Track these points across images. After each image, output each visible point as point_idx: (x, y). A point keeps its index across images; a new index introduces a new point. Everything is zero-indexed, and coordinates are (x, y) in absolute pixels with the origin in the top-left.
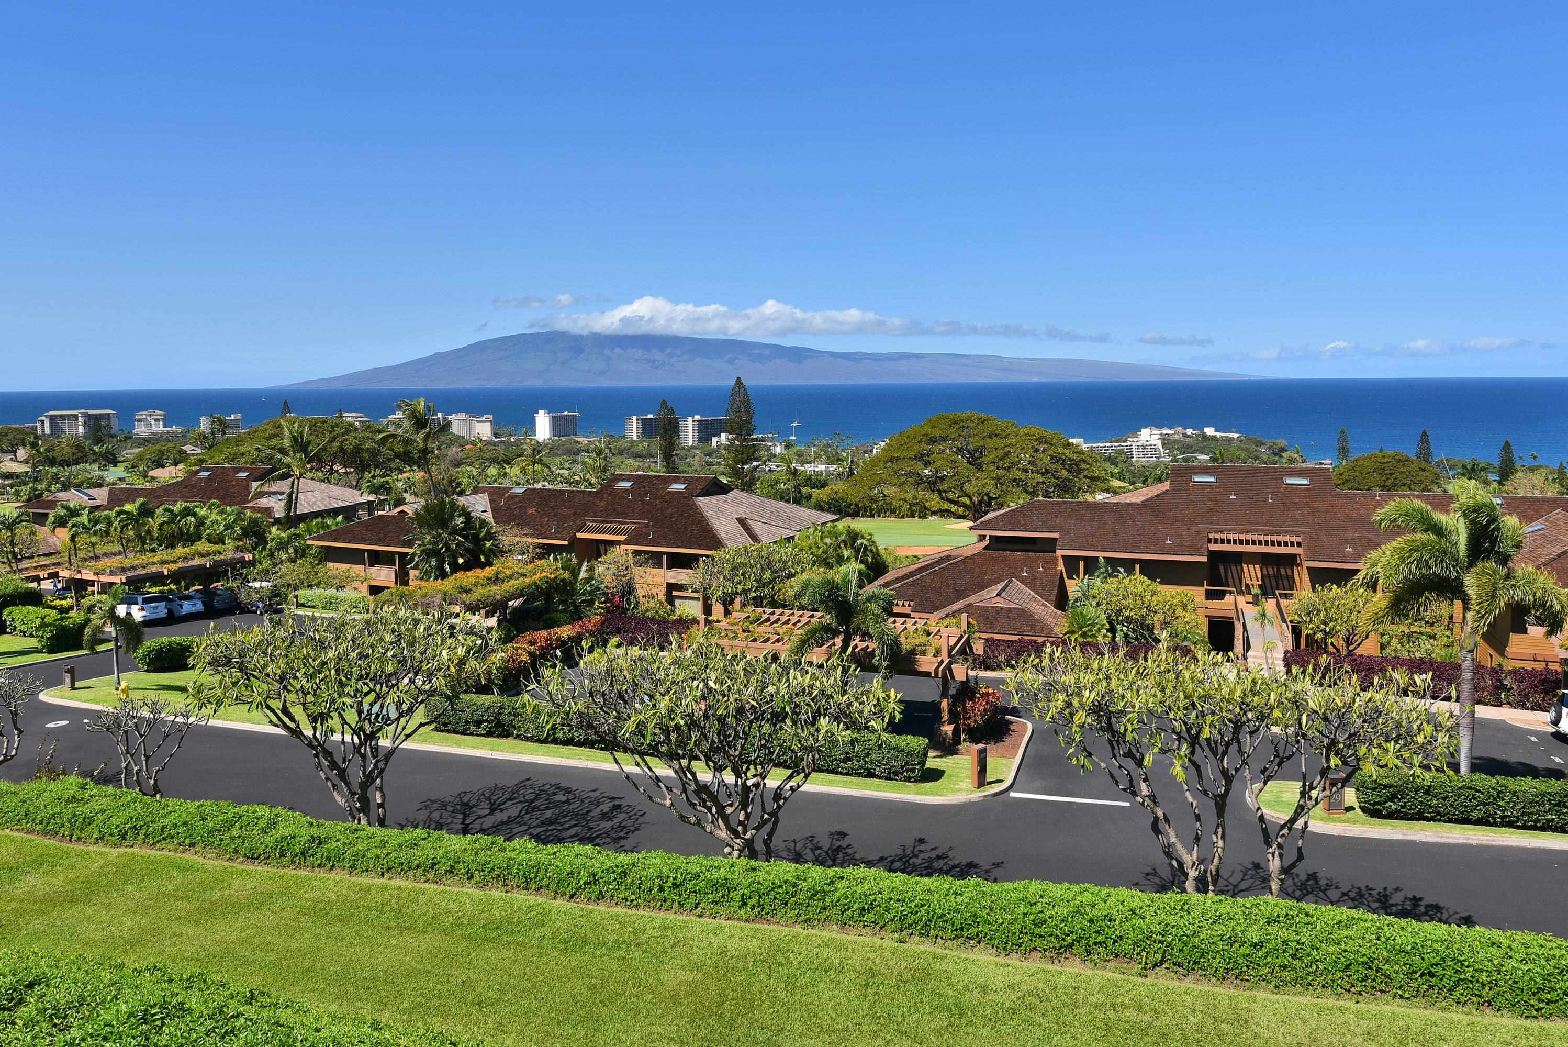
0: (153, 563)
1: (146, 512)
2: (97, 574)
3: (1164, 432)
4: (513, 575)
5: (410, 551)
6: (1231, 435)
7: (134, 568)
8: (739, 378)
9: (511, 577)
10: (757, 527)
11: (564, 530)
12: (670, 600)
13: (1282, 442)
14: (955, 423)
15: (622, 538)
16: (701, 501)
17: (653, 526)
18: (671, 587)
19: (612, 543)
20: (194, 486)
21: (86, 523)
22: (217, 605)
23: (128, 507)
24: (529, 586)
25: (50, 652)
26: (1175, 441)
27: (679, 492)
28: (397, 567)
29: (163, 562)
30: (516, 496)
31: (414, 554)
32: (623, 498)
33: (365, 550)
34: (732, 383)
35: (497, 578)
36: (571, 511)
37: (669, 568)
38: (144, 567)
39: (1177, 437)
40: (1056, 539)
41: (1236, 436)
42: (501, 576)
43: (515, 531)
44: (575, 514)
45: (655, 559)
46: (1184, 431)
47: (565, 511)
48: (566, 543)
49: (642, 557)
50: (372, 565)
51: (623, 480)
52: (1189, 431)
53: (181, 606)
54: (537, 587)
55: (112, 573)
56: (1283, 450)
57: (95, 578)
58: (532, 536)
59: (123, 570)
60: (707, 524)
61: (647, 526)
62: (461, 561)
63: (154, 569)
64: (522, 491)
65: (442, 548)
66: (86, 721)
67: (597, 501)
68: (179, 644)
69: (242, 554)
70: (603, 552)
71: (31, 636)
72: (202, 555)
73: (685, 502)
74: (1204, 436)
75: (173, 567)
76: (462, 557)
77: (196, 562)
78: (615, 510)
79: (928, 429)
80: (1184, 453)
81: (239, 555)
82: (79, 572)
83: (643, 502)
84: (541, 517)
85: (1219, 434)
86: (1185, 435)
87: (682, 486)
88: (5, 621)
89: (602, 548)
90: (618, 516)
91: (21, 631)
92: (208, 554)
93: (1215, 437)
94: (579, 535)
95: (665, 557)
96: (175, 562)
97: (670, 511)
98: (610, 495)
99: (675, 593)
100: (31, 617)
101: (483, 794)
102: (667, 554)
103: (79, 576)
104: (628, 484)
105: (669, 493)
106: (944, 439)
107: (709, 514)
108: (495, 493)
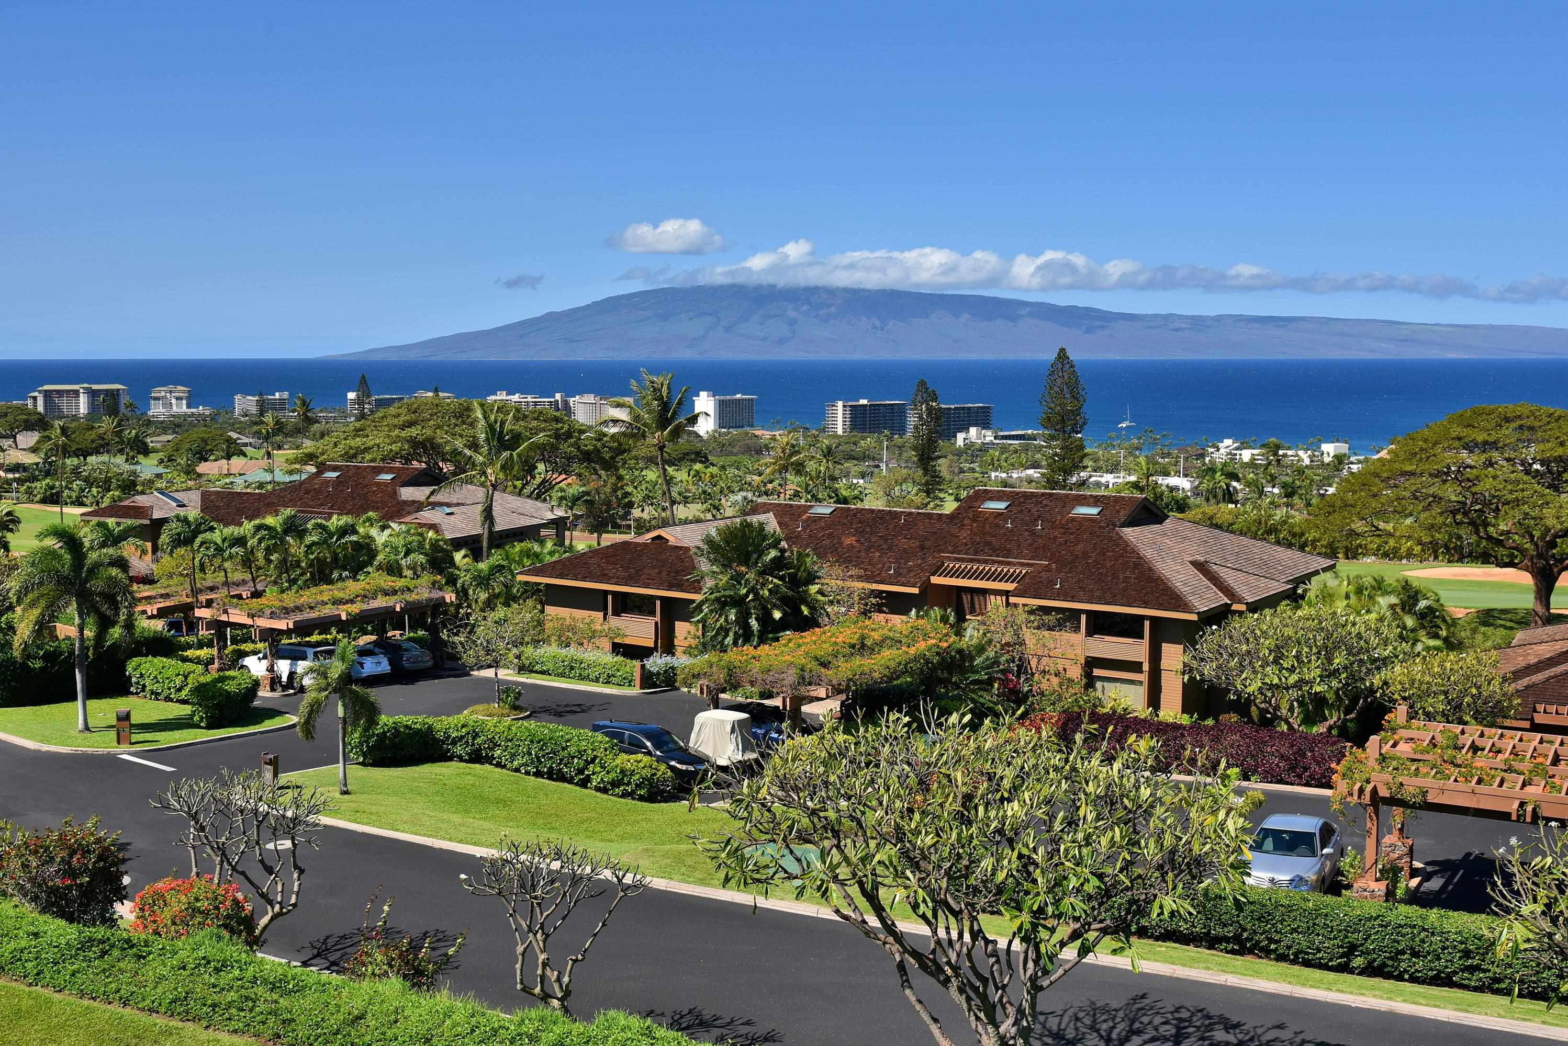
0: (324, 603)
1: (293, 528)
2: (252, 616)
4: (883, 641)
5: (698, 597)
7: (299, 609)
8: (1062, 350)
9: (881, 644)
10: (1230, 578)
11: (910, 570)
12: (1090, 682)
14: (1507, 420)
15: (1010, 586)
16: (1131, 534)
17: (1059, 571)
18: (1092, 663)
19: (984, 592)
20: (318, 492)
21: (219, 541)
23: (270, 520)
24: (915, 659)
25: (209, 727)
27: (1089, 519)
28: (658, 618)
29: (337, 602)
30: (820, 518)
31: (702, 603)
32: (997, 526)
33: (606, 593)
34: (1052, 356)
35: (863, 646)
36: (914, 544)
37: (1089, 634)
38: (311, 608)
42: (869, 642)
43: (838, 571)
44: (922, 548)
45: (1069, 619)
47: (903, 543)
48: (916, 591)
49: (1051, 619)
50: (616, 613)
51: (991, 499)
53: (362, 665)
54: (927, 661)
55: (273, 616)
57: (249, 621)
58: (860, 578)
59: (287, 611)
60: (1150, 569)
61: (1047, 569)
62: (777, 615)
63: (328, 611)
64: (829, 511)
65: (747, 595)
66: (463, 876)
67: (954, 530)
68: (407, 727)
69: (441, 594)
70: (967, 606)
71: (168, 699)
72: (386, 593)
73: (1101, 536)
75: (355, 608)
76: (778, 608)
77: (380, 602)
78: (988, 544)
79: (1456, 431)
81: (436, 594)
82: (226, 612)
83: (1033, 533)
84: (868, 550)
87: (1094, 511)
88: (130, 677)
89: (966, 599)
90: (995, 551)
91: (152, 692)
92: (395, 592)
94: (935, 580)
95: (1083, 618)
96: (352, 601)
97: (1080, 547)
98: (974, 521)
99: (1097, 672)
100: (170, 672)
101: (1077, 1019)
102: (1088, 612)
103: (224, 618)
104: (1002, 505)
105: (1073, 519)
106: (1487, 446)
107: (1148, 553)
108: (786, 514)
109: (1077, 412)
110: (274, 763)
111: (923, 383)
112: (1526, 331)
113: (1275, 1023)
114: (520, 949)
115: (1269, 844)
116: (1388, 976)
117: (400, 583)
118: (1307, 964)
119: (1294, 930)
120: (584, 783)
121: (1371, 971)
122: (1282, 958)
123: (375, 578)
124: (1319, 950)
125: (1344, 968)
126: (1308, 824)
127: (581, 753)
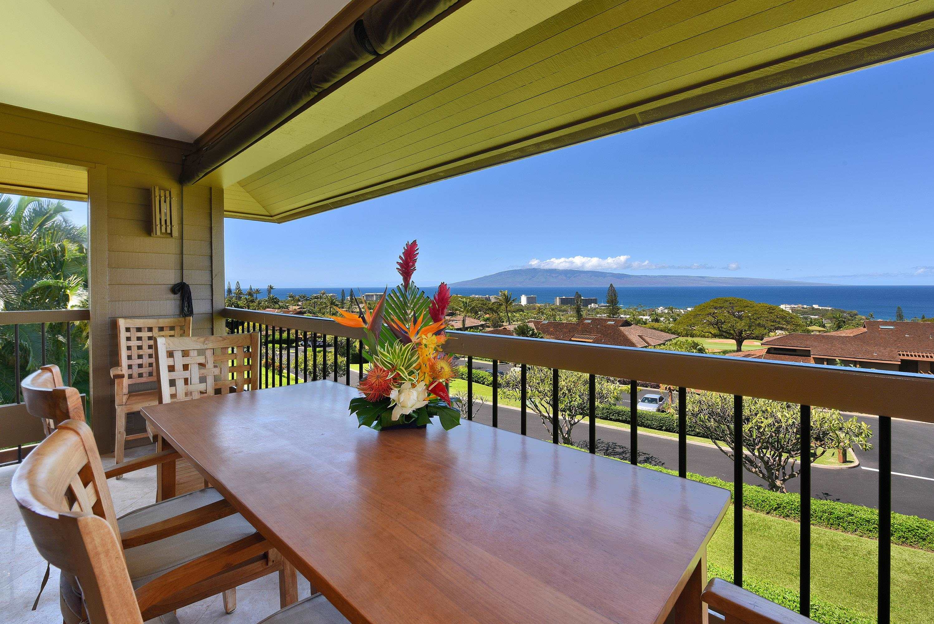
3: (793, 306)
6: (827, 308)
8: (612, 284)
10: (648, 339)
11: (566, 336)
13: (855, 312)
14: (726, 301)
15: (591, 341)
16: (622, 328)
17: (603, 337)
26: (798, 310)
27: (612, 325)
30: (543, 324)
32: (588, 326)
34: (609, 286)
36: (567, 330)
39: (799, 309)
40: (810, 350)
41: (830, 308)
43: (548, 337)
44: (569, 331)
46: (802, 306)
47: (565, 330)
51: (587, 320)
52: (805, 306)
56: (856, 315)
58: (554, 339)
60: (627, 337)
61: (601, 337)
64: (547, 322)
67: (577, 327)
73: (614, 328)
74: (813, 308)
78: (586, 330)
79: (713, 304)
80: (803, 315)
83: (597, 328)
84: (556, 332)
85: (820, 308)
86: (803, 308)
87: (613, 323)
90: (587, 332)
93: (819, 309)
94: (573, 339)
97: (609, 331)
98: (581, 325)
104: (590, 321)
105: (607, 325)
106: (721, 308)
107: (626, 333)
108: (536, 323)
109: (616, 300)
111: (577, 292)
115: (647, 401)
116: (671, 432)
118: (651, 428)
119: (647, 420)
120: (483, 384)
121: (667, 430)
122: (645, 427)
124: (654, 425)
125: (660, 430)
126: (657, 397)
127: (482, 377)
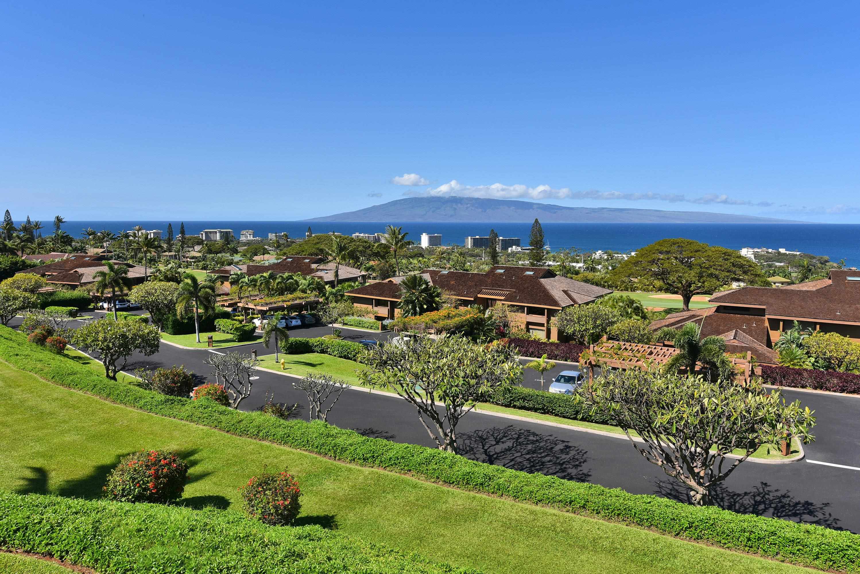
0: (279, 302)
1: (272, 277)
2: (255, 306)
3: (756, 250)
4: (456, 315)
5: (399, 300)
6: (795, 253)
7: (271, 303)
8: (536, 219)
9: (455, 316)
10: (575, 296)
11: (471, 293)
12: (528, 330)
13: (826, 258)
14: (674, 244)
15: (503, 298)
16: (543, 281)
17: (519, 293)
18: (528, 324)
19: (496, 300)
20: (285, 265)
21: (247, 281)
22: (306, 322)
23: (265, 274)
24: (466, 321)
25: (239, 342)
26: (762, 256)
27: (530, 276)
28: (389, 308)
29: (284, 301)
30: (443, 275)
31: (401, 302)
32: (500, 278)
33: (373, 299)
35: (449, 316)
36: (473, 284)
37: (527, 314)
38: (275, 303)
39: (763, 253)
40: (765, 309)
41: (798, 253)
42: (451, 315)
43: (447, 292)
44: (476, 285)
45: (521, 309)
46: (767, 250)
47: (470, 283)
48: (473, 299)
49: (515, 308)
50: (376, 306)
51: (499, 269)
52: (770, 250)
53: (291, 322)
54: (469, 322)
55: (262, 305)
56: (827, 261)
57: (254, 307)
58: (455, 295)
59: (267, 304)
60: (548, 292)
61: (515, 292)
62: (425, 307)
63: (280, 304)
64: (447, 272)
65: (415, 300)
66: (293, 384)
67: (486, 279)
68: (300, 341)
69: (318, 299)
70: (490, 304)
71: (228, 333)
72: (300, 298)
73: (534, 282)
74: (779, 253)
75: (289, 303)
76: (426, 305)
77: (298, 302)
78: (497, 284)
79: (657, 247)
80: (767, 262)
81: (316, 299)
82: (247, 304)
83: (512, 280)
84: (458, 286)
85: (788, 252)
86: (768, 252)
87: (532, 273)
88: (216, 326)
89: (490, 302)
90: (499, 286)
91: (223, 331)
92: (303, 298)
93: (786, 253)
94: (479, 296)
95: (526, 308)
96: (289, 301)
97: (526, 285)
98: (493, 276)
99: (530, 327)
100: (228, 324)
101: (488, 432)
102: (527, 307)
103: (247, 306)
104: (502, 271)
105: (525, 276)
106: (668, 252)
107: (548, 287)
108: (433, 274)
109: (541, 241)
110: (255, 352)
111: (493, 230)
112: (704, 214)
113: (549, 434)
114: (311, 407)
115: (562, 380)
116: (588, 421)
117: (305, 295)
118: (564, 417)
119: (560, 406)
120: (355, 360)
121: (583, 419)
122: (556, 415)
123: (298, 294)
124: (567, 413)
125: (575, 419)
126: (574, 374)
127: (354, 350)
